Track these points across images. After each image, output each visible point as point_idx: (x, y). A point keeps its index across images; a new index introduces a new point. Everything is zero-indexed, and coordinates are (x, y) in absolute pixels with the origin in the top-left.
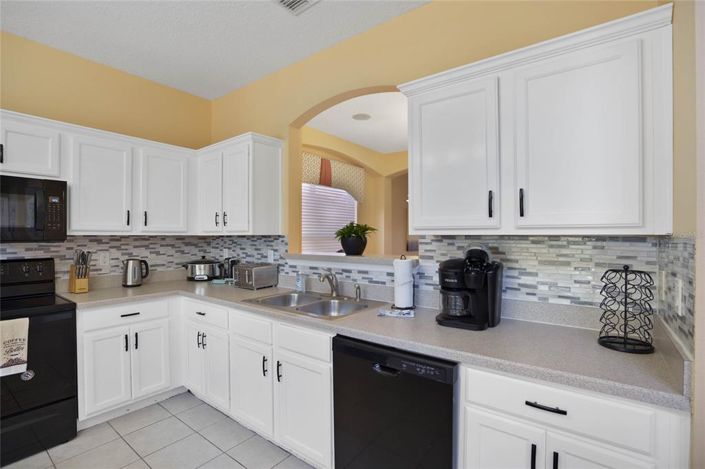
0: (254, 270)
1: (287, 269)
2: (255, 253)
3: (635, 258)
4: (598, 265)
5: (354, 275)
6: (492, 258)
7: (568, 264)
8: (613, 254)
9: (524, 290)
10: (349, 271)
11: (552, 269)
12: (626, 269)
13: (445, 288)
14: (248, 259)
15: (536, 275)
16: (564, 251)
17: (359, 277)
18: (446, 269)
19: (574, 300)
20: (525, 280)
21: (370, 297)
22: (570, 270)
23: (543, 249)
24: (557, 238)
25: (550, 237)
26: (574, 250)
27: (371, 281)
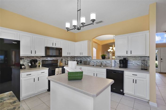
0: (87, 62)
1: (92, 61)
2: (85, 59)
3: (145, 59)
4: (141, 60)
5: (104, 62)
6: (127, 59)
7: (137, 60)
8: (143, 59)
9: (131, 64)
10: (103, 62)
11: (135, 61)
12: (144, 60)
13: (120, 63)
14: (84, 60)
15: (132, 61)
16: (136, 58)
17: (105, 62)
18: (120, 61)
19: (138, 65)
20: (131, 62)
21: (107, 65)
22: (137, 61)
23: (133, 58)
24: (135, 56)
25: (134, 56)
26: (138, 58)
27: (107, 63)
